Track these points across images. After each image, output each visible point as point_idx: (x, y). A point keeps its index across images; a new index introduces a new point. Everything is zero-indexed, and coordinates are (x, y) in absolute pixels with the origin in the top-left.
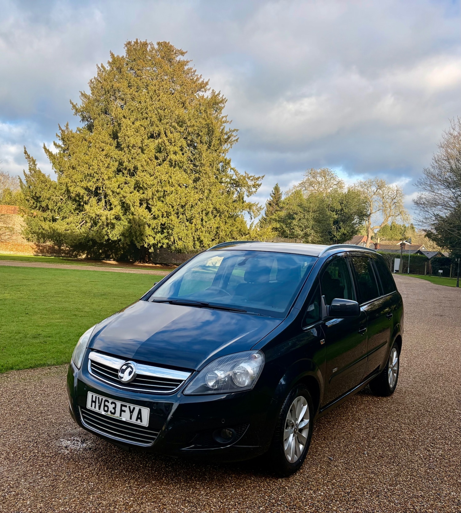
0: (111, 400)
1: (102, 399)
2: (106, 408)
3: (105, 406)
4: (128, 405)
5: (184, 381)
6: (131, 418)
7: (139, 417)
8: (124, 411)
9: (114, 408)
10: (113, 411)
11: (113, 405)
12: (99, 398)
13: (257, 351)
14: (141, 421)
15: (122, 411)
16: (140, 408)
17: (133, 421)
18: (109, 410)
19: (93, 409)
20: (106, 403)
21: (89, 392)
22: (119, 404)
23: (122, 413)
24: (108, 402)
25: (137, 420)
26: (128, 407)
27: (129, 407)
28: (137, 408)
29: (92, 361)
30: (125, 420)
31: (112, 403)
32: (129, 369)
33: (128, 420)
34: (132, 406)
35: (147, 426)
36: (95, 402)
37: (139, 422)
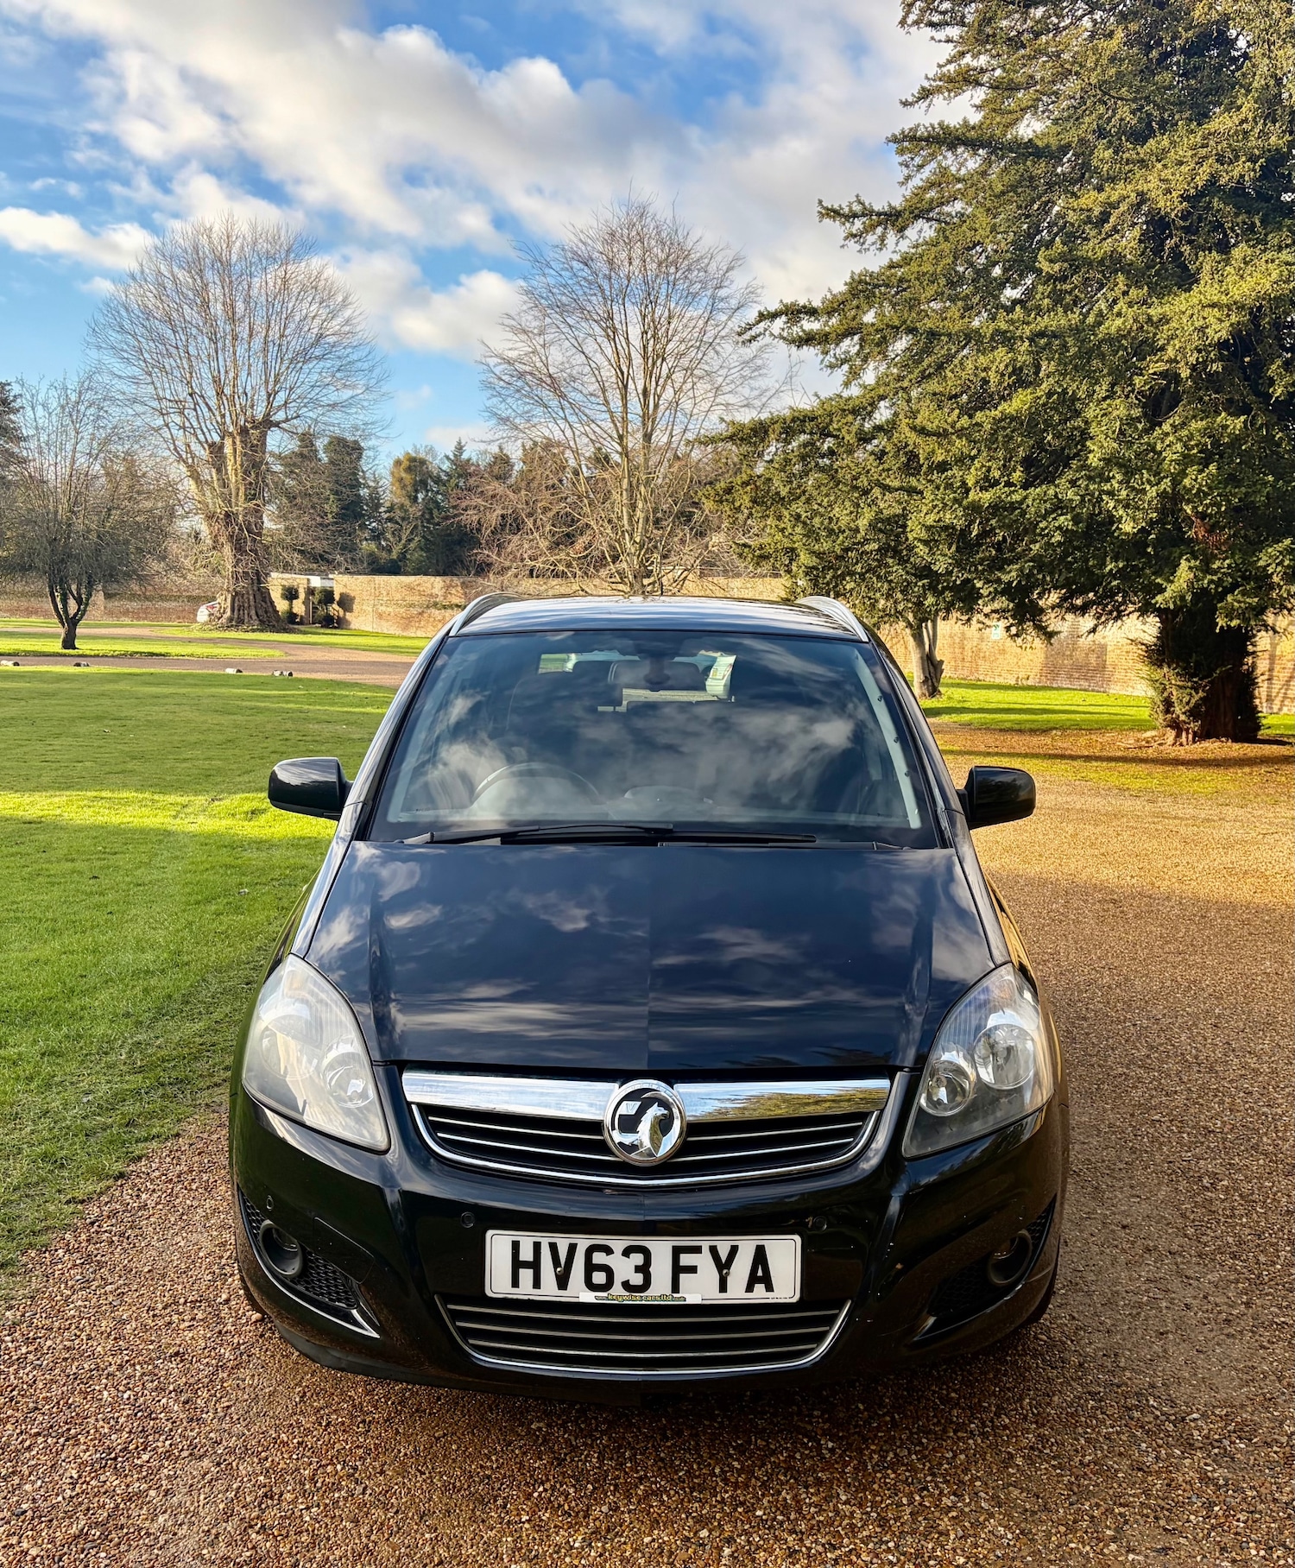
0: (618, 1244)
1: (572, 1249)
2: (598, 1278)
3: (590, 1268)
4: (705, 1243)
6: (723, 1287)
7: (760, 1273)
8: (692, 1270)
9: (644, 1269)
10: (637, 1279)
11: (638, 1259)
12: (553, 1247)
14: (769, 1288)
15: (678, 1270)
16: (760, 1243)
17: (737, 1292)
18: (618, 1279)
19: (526, 1291)
20: (599, 1258)
21: (489, 1233)
22: (661, 1249)
23: (683, 1277)
24: (608, 1250)
25: (750, 1289)
26: (706, 1250)
27: (714, 1251)
28: (747, 1246)
29: (427, 1110)
30: (699, 1302)
31: (627, 1252)
32: (656, 1110)
33: (714, 1298)
34: (724, 1246)
35: (795, 1300)
36: (535, 1265)
37: (759, 1295)
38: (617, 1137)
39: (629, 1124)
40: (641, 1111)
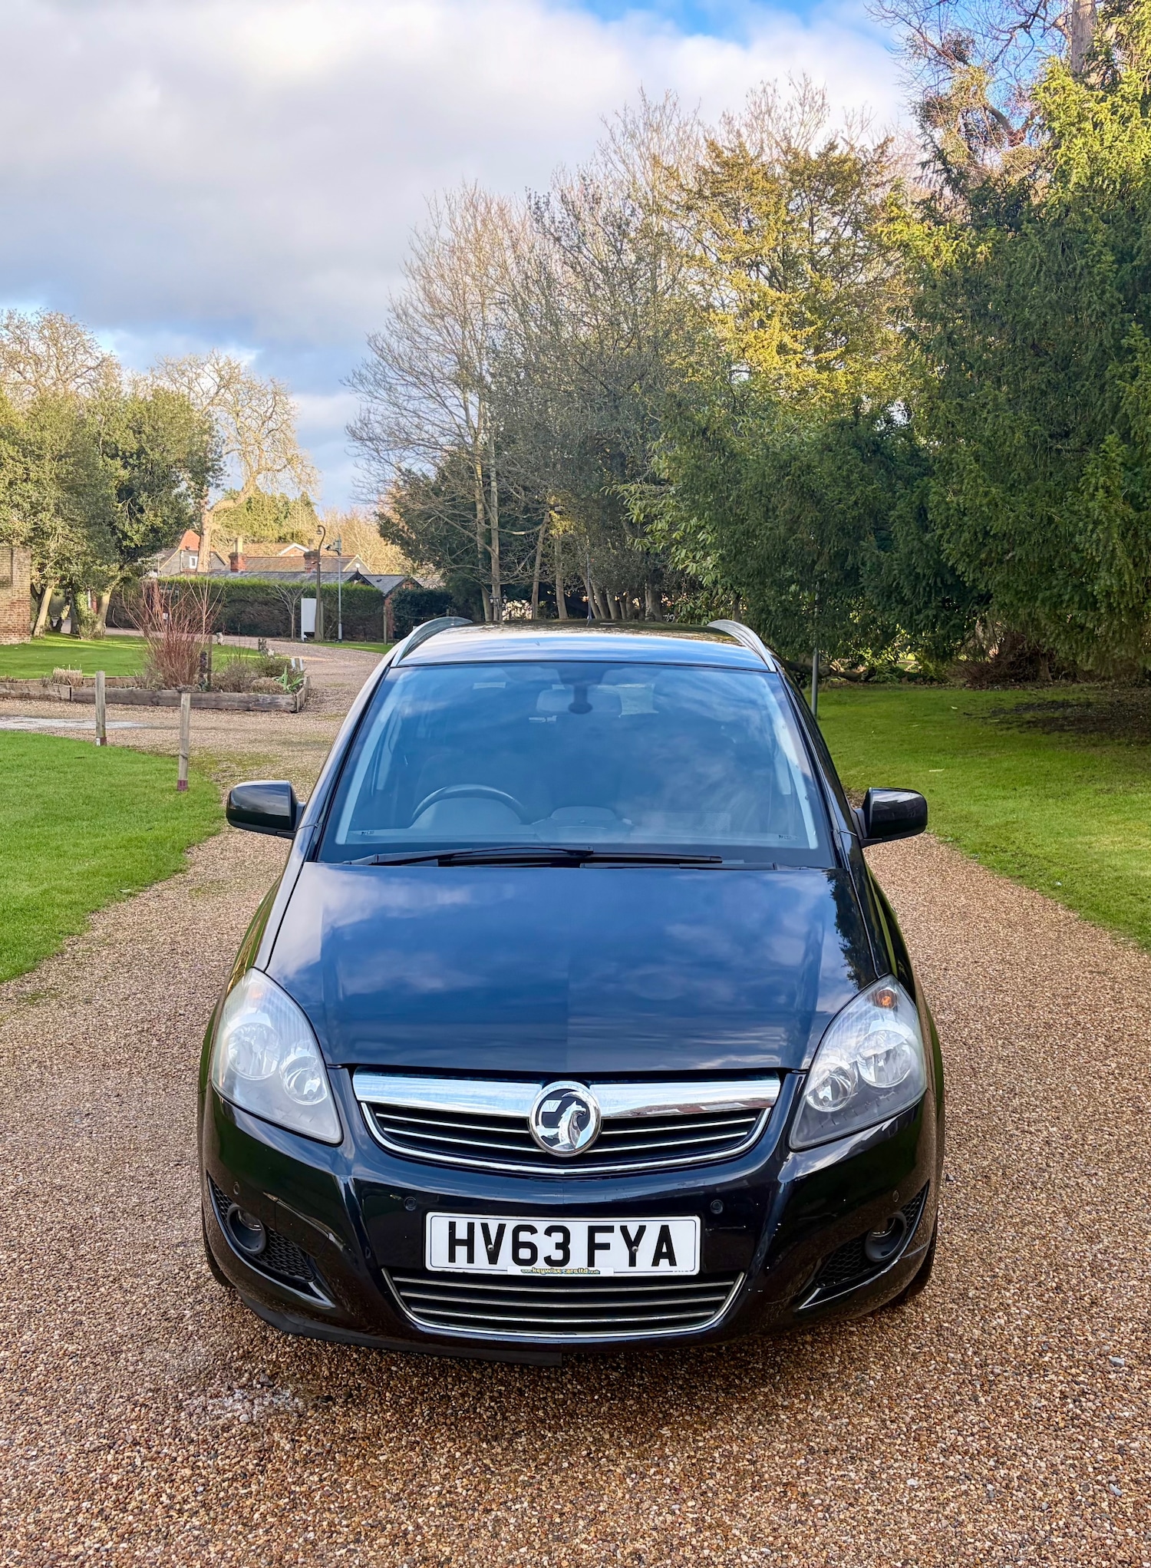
0: (541, 1224)
1: (501, 1229)
2: (524, 1254)
3: (517, 1245)
4: (616, 1223)
5: (768, 1110)
6: (632, 1262)
7: (664, 1250)
8: (606, 1246)
9: (563, 1246)
10: (558, 1255)
11: (558, 1237)
12: (485, 1227)
13: (889, 978)
14: (673, 1263)
15: (593, 1247)
16: (665, 1223)
17: (645, 1267)
18: (541, 1255)
19: (461, 1265)
20: (524, 1237)
21: (429, 1215)
22: (578, 1228)
23: (597, 1252)
24: (532, 1230)
25: (655, 1263)
26: (617, 1229)
27: (624, 1229)
28: (653, 1226)
29: (375, 1107)
30: (612, 1275)
31: (549, 1232)
32: (574, 1107)
33: (627, 1271)
34: (633, 1227)
35: (695, 1273)
36: (469, 1243)
37: (664, 1268)
38: (540, 1131)
39: (551, 1120)
40: (562, 1109)
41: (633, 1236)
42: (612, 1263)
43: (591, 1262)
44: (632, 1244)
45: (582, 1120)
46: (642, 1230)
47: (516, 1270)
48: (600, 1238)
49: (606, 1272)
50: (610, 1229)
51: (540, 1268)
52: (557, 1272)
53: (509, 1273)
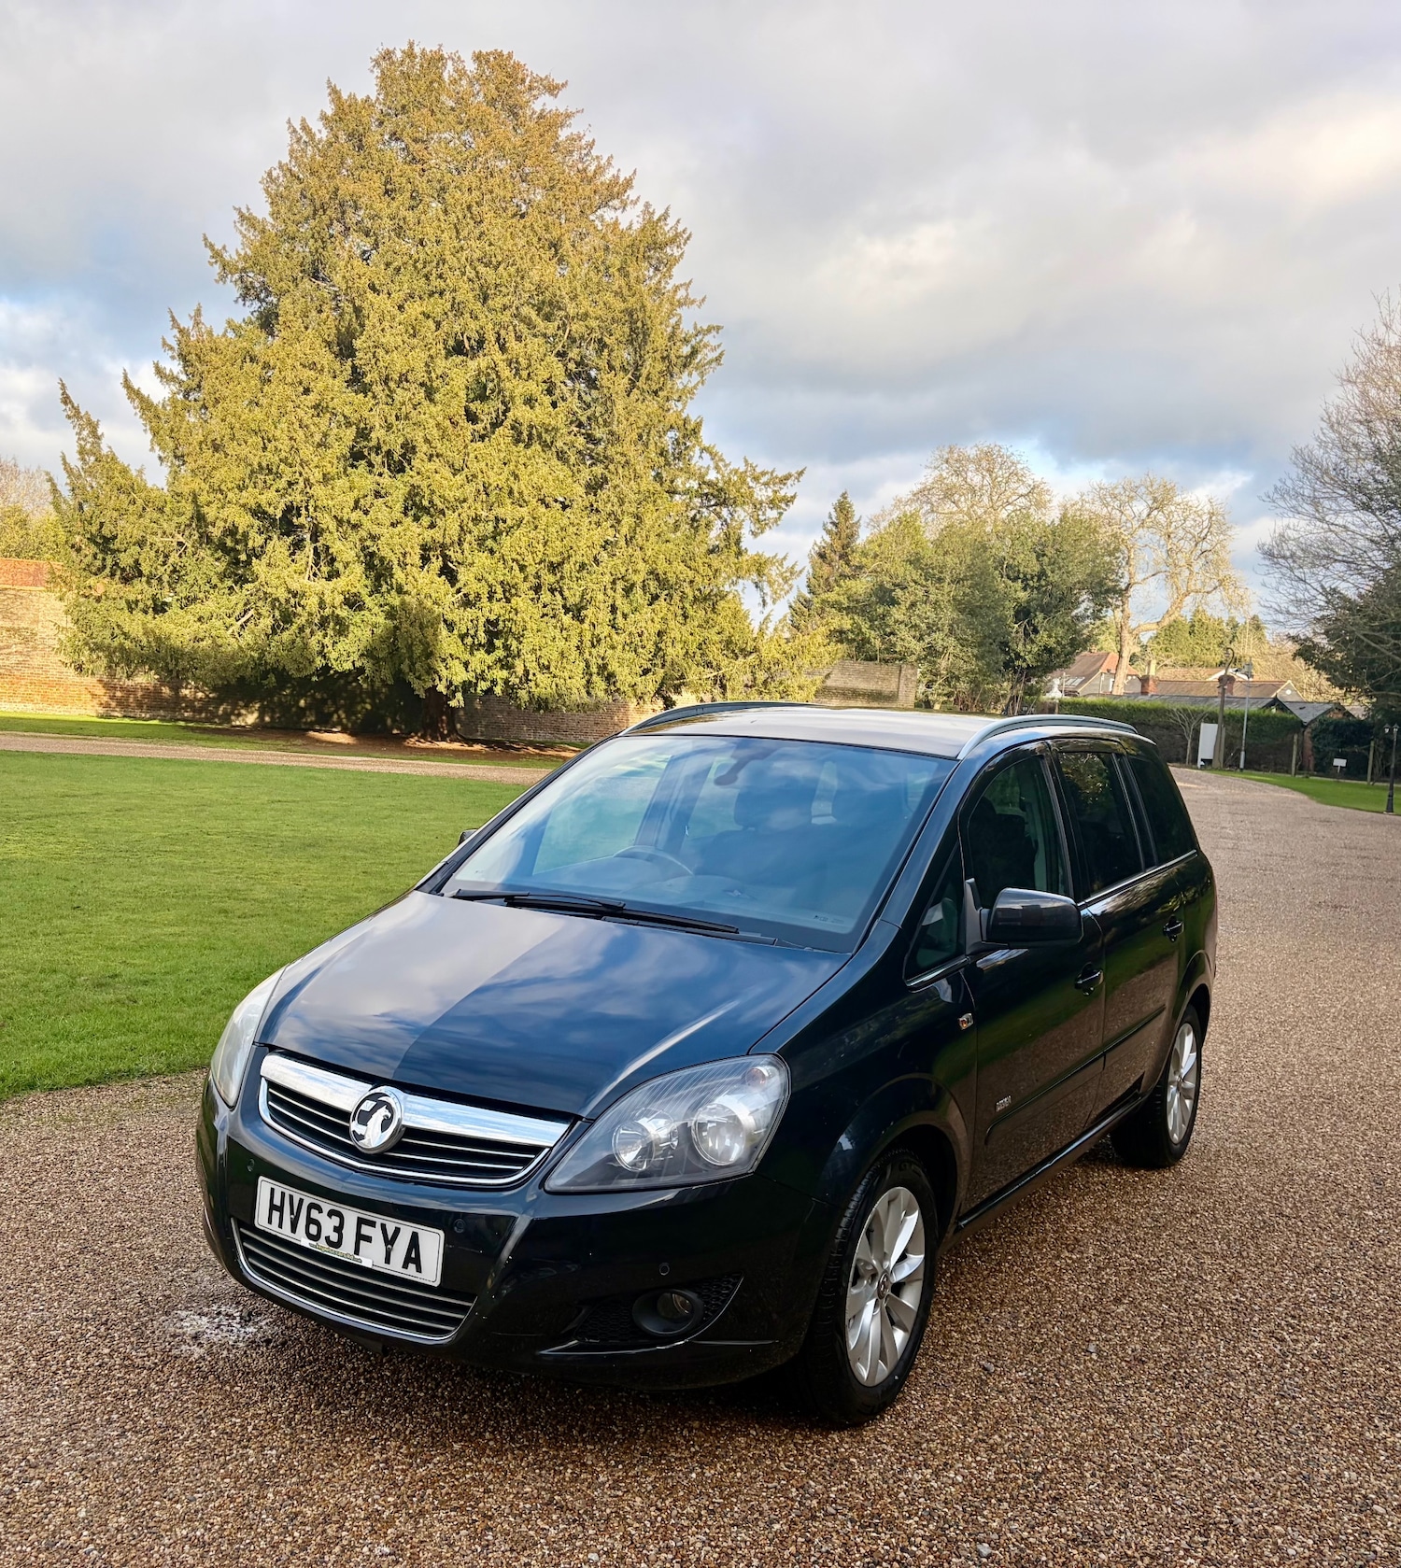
0: (327, 1206)
1: (301, 1201)
2: (313, 1229)
3: (310, 1221)
4: (379, 1219)
5: (547, 1150)
6: (388, 1260)
7: (413, 1255)
8: (368, 1239)
9: (339, 1229)
10: (334, 1237)
11: (336, 1221)
12: (291, 1197)
13: (767, 1058)
14: (419, 1269)
15: (360, 1237)
16: (416, 1230)
17: (396, 1268)
18: (323, 1235)
19: (273, 1229)
20: (314, 1214)
21: (261, 1178)
22: (351, 1216)
23: (362, 1243)
24: (320, 1210)
25: (405, 1266)
26: (378, 1225)
27: (383, 1227)
28: (407, 1230)
29: (271, 1084)
30: (370, 1266)
31: (331, 1213)
32: (383, 1112)
33: (378, 1263)
34: (391, 1225)
35: (436, 1285)
36: (280, 1209)
37: (411, 1273)
38: (354, 1126)
39: (364, 1118)
40: (374, 1110)
41: (390, 1235)
42: (371, 1256)
43: (357, 1252)
44: (390, 1242)
45: (385, 1124)
46: (397, 1231)
47: (306, 1242)
48: (366, 1230)
49: (367, 1263)
50: (372, 1224)
51: (321, 1246)
52: (331, 1252)
53: (302, 1244)
